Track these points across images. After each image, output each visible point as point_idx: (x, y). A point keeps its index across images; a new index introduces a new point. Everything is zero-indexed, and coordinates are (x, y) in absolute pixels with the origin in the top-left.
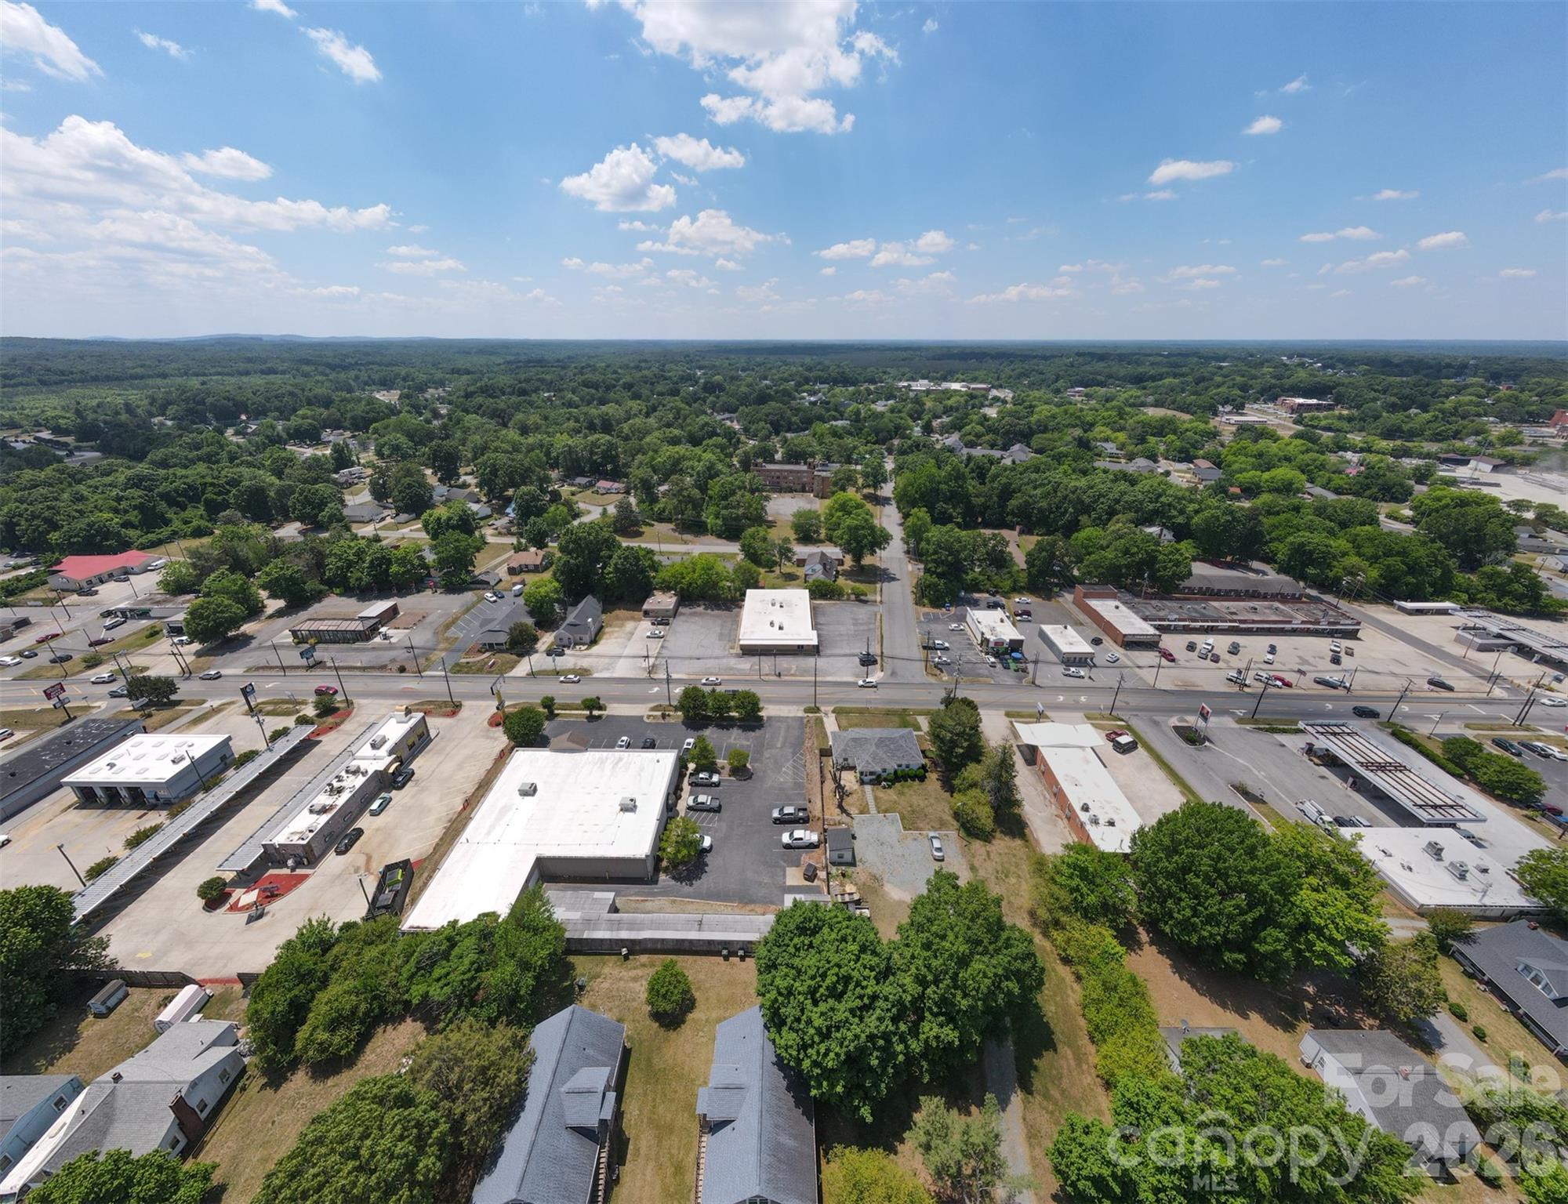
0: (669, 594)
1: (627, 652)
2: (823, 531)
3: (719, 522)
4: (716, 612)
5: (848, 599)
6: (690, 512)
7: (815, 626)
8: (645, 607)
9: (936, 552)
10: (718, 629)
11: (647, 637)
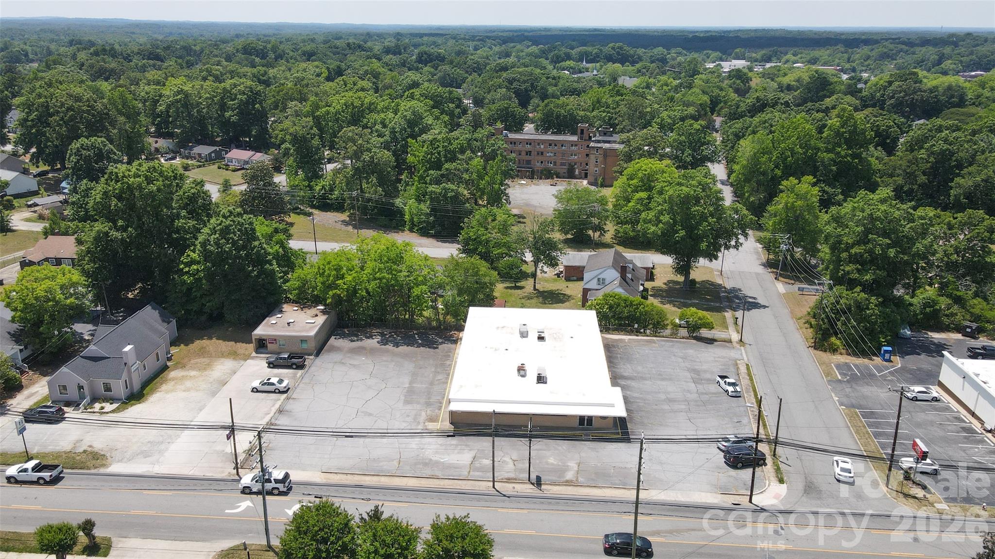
0: (313, 311)
1: (202, 418)
2: (611, 228)
3: (425, 207)
4: (403, 349)
5: (674, 335)
6: (372, 190)
7: (615, 379)
8: (261, 331)
9: (863, 240)
10: (406, 380)
11: (252, 391)
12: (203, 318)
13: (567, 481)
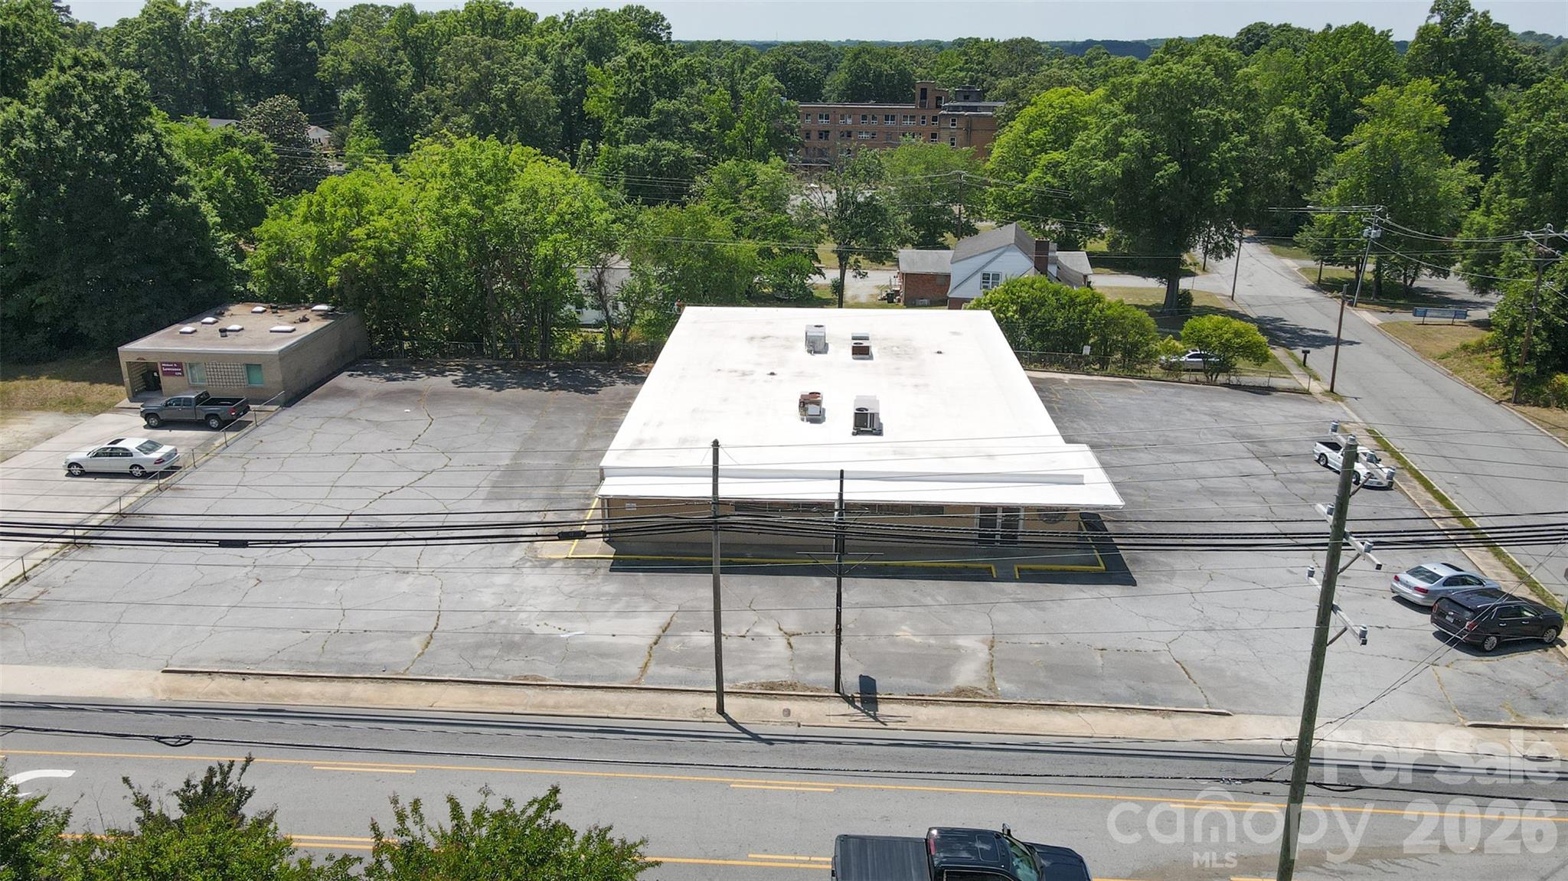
4: (513, 393)
8: (144, 345)
10: (505, 452)
11: (70, 474)
12: (35, 338)
13: (960, 692)
